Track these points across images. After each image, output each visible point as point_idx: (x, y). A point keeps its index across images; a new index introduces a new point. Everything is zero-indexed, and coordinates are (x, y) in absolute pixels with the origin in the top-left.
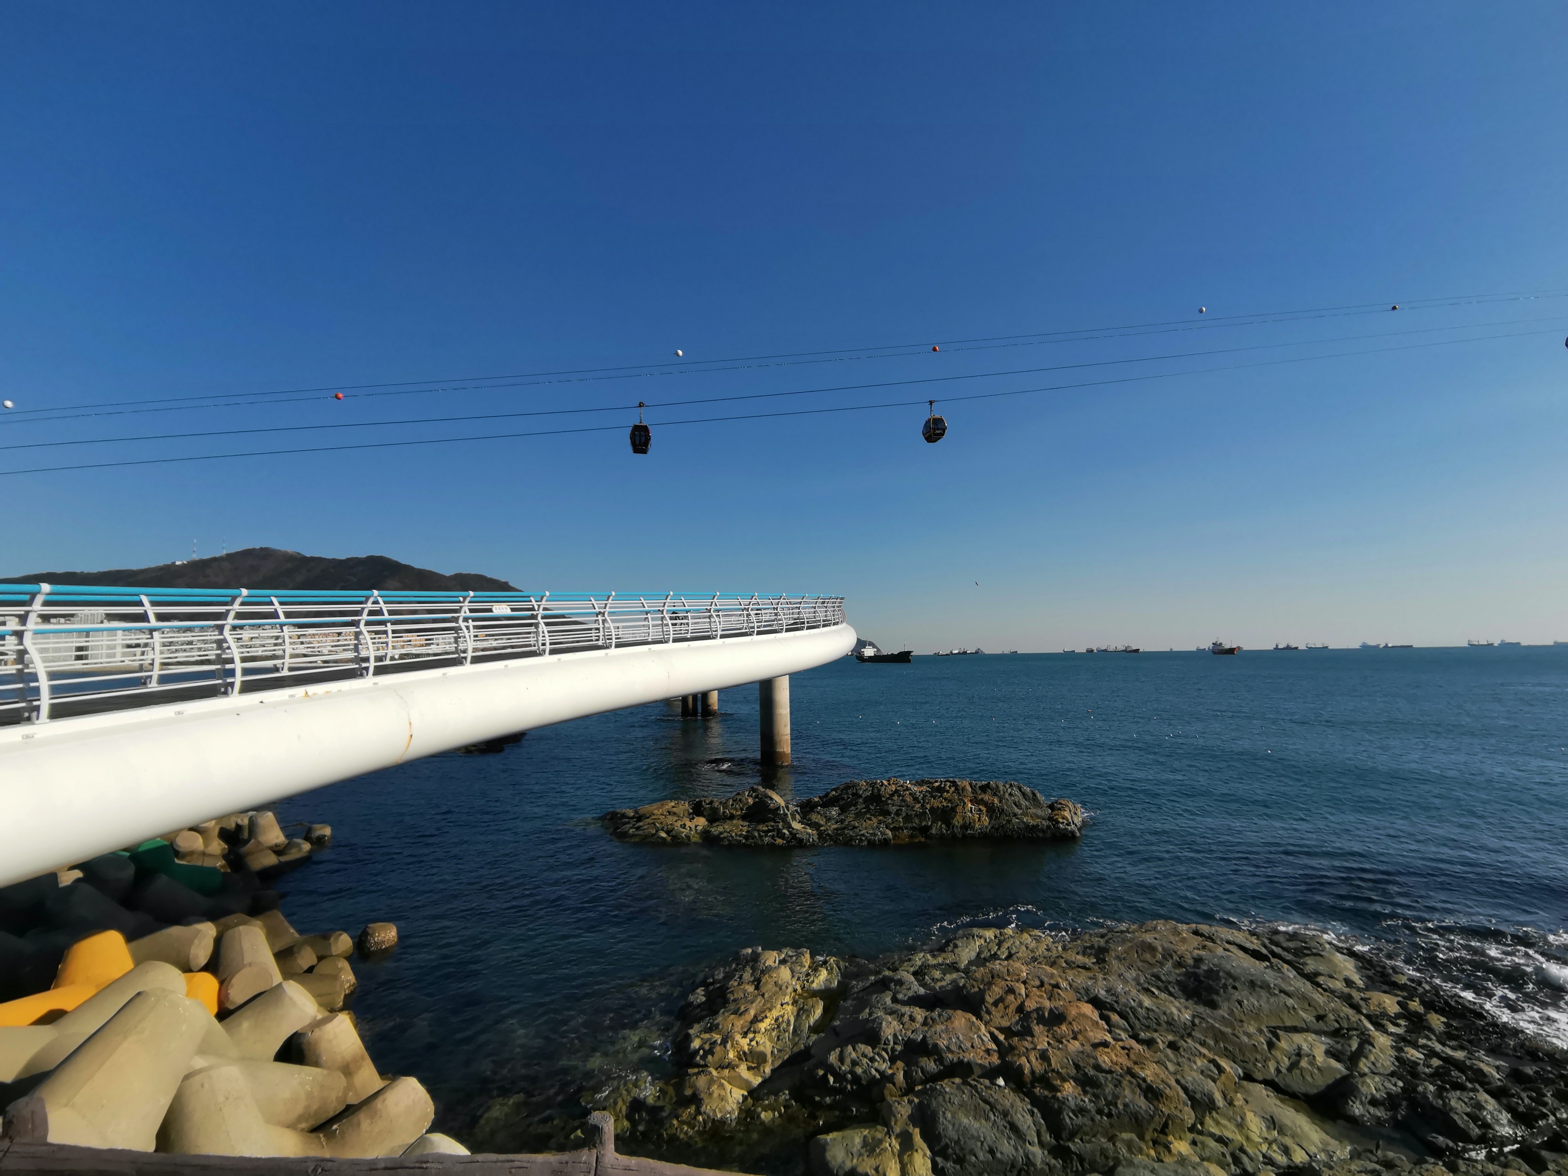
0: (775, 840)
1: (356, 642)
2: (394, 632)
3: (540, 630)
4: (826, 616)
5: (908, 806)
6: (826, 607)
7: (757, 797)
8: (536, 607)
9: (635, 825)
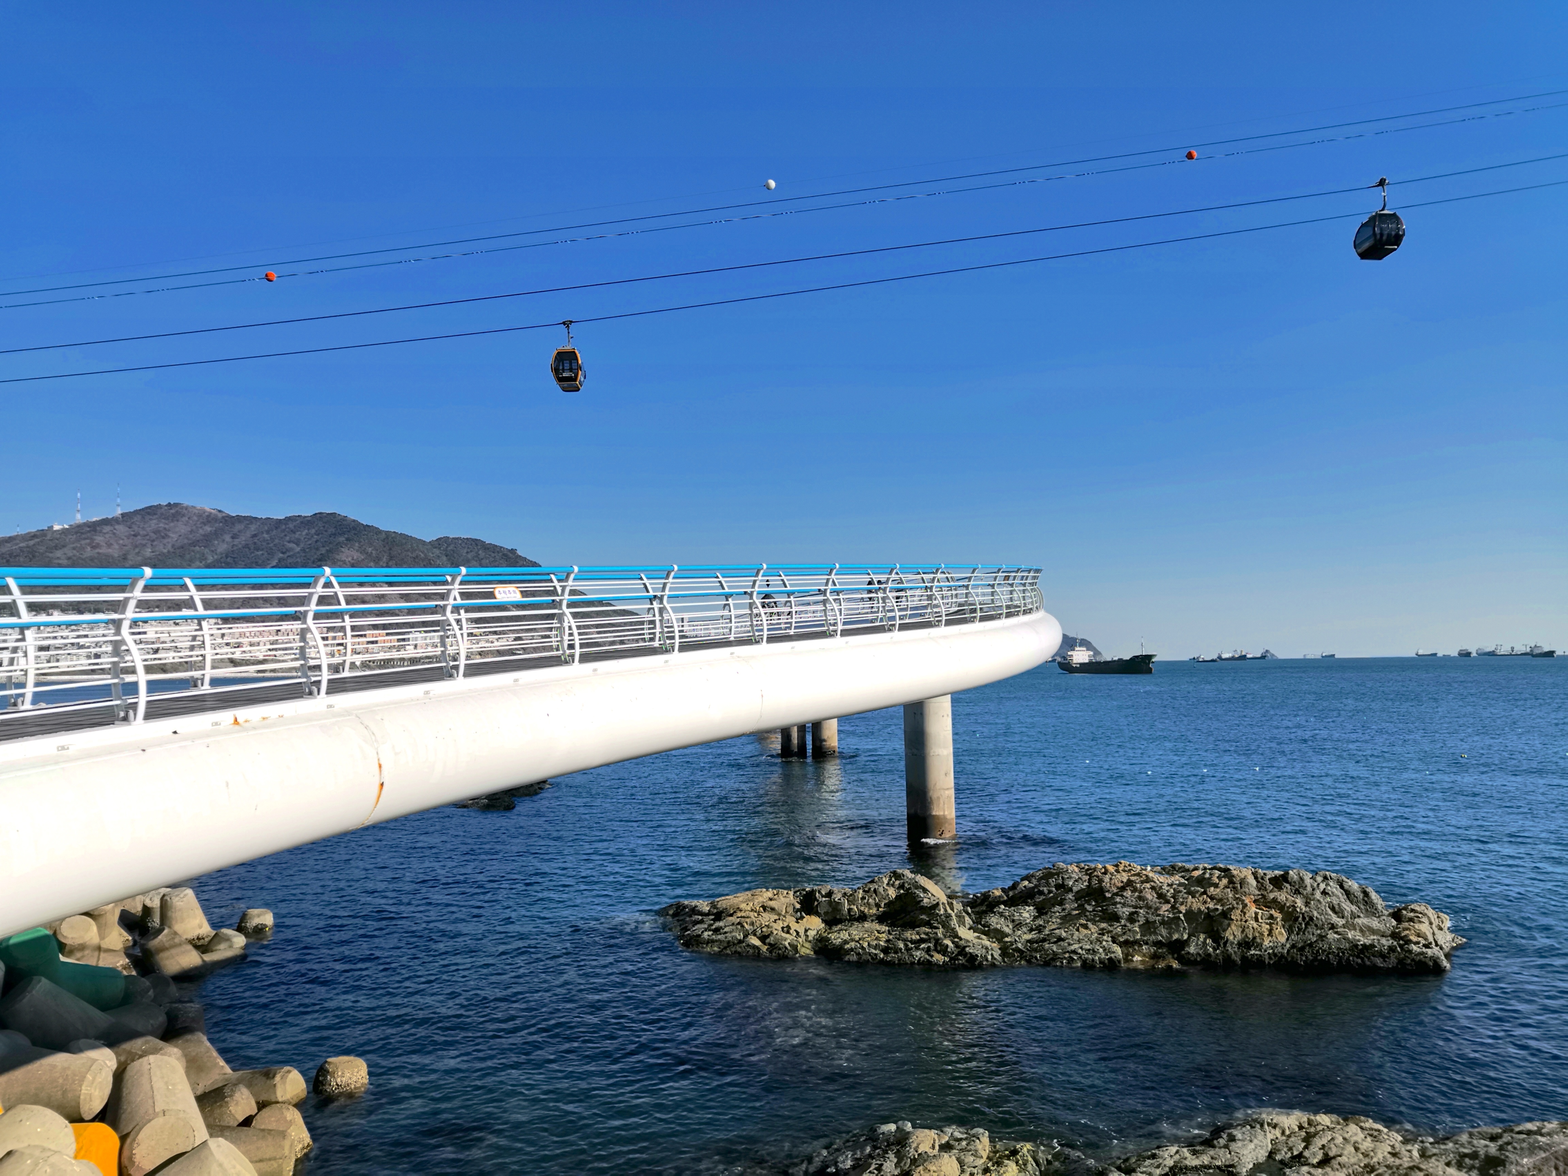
0: (932, 956)
1: (302, 644)
2: (353, 628)
3: (566, 625)
4: (1011, 599)
5: (1149, 908)
6: (1012, 585)
7: (902, 886)
8: (559, 590)
9: (712, 925)
